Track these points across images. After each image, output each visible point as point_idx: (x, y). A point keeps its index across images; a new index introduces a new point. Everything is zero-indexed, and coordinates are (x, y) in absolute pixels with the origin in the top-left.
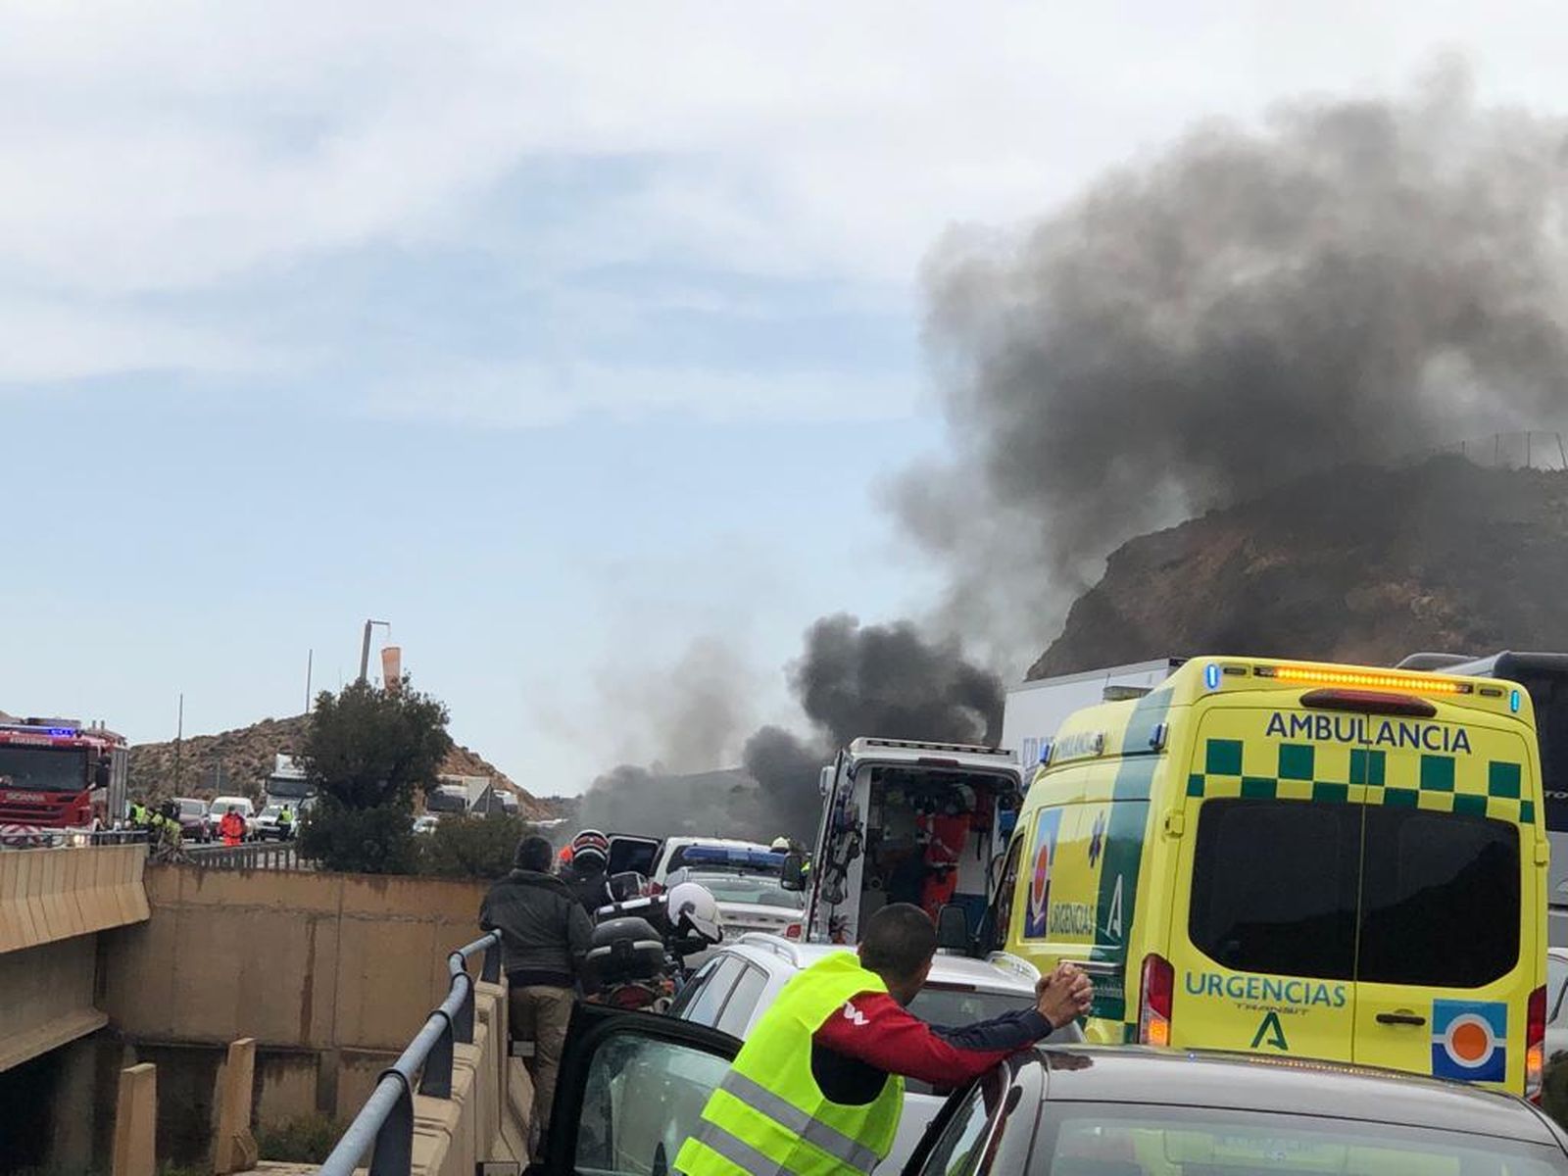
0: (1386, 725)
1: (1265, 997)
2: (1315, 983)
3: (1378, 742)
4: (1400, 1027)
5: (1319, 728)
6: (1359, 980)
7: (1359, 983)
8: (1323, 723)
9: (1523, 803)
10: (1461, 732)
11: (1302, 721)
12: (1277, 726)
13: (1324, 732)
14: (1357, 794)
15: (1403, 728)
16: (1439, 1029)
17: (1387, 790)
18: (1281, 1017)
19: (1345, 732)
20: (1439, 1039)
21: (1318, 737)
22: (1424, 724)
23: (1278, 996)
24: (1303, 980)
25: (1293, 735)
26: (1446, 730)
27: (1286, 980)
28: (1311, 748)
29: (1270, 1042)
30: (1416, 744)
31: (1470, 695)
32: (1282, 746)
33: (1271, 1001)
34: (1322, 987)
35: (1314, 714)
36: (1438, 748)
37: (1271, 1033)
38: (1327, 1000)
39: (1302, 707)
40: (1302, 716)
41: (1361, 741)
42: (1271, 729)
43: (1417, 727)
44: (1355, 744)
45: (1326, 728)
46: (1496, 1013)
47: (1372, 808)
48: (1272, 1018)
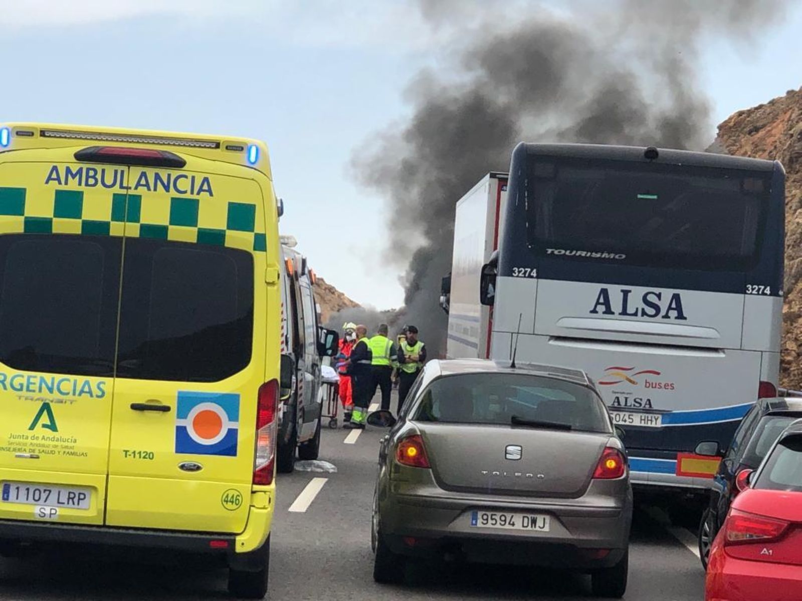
0: (144, 174)
1: (40, 391)
2: (81, 379)
3: (136, 188)
4: (148, 413)
5: (88, 177)
6: (118, 376)
7: (117, 380)
8: (91, 173)
9: (257, 236)
10: (206, 180)
11: (74, 172)
12: (54, 176)
13: (91, 180)
14: (117, 229)
15: (157, 177)
16: (182, 414)
17: (142, 226)
18: (53, 406)
19: (109, 180)
20: (182, 423)
21: (87, 184)
22: (175, 173)
23: (51, 390)
24: (72, 377)
25: (66, 183)
26: (193, 178)
27: (58, 377)
28: (81, 193)
29: (44, 426)
30: (167, 188)
31: (218, 150)
32: (58, 193)
33: (45, 394)
34: (87, 382)
35: (85, 166)
36: (185, 192)
37: (45, 419)
38: (90, 393)
39: (76, 161)
40: (75, 168)
41: (122, 187)
42: (49, 179)
43: (169, 175)
44: (117, 189)
45: (94, 177)
46: (231, 403)
47: (129, 240)
48: (46, 407)
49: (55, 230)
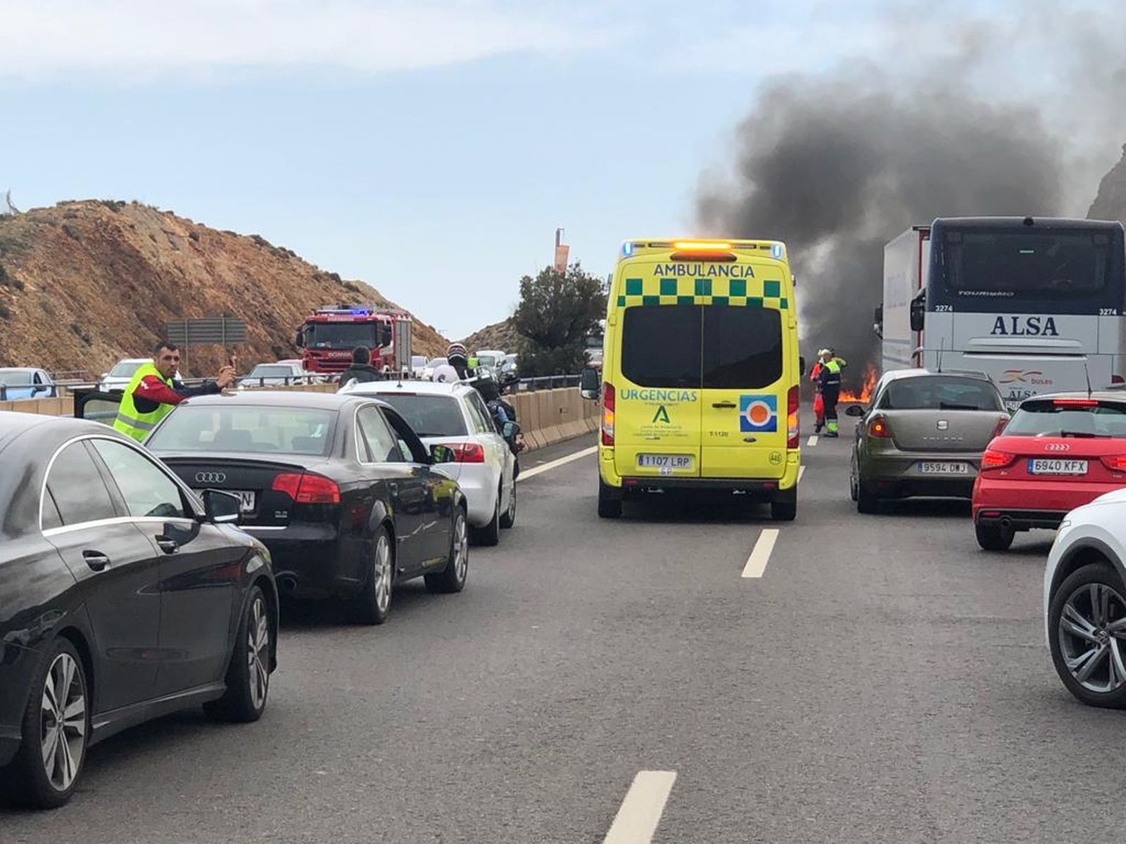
0: (712, 266)
1: (658, 398)
2: (682, 391)
3: (708, 275)
4: (723, 409)
5: (679, 270)
6: (705, 387)
7: (704, 390)
8: (681, 267)
9: (782, 300)
10: (750, 268)
11: (671, 267)
12: (659, 270)
13: (681, 271)
14: (699, 300)
15: (720, 267)
16: (743, 408)
17: (713, 298)
18: (666, 407)
19: (692, 272)
20: (743, 414)
21: (679, 274)
22: (731, 265)
23: (664, 398)
24: (677, 390)
25: (666, 274)
26: (742, 268)
27: (668, 390)
28: (676, 280)
29: (662, 420)
30: (727, 274)
31: (755, 250)
32: (662, 280)
33: (661, 401)
34: (685, 393)
35: (677, 264)
36: (738, 276)
37: (662, 415)
38: (688, 399)
39: (671, 261)
40: (671, 266)
41: (700, 275)
42: (656, 272)
43: (728, 267)
44: (697, 276)
45: (683, 270)
46: (771, 401)
47: (706, 306)
48: (662, 408)
49: (661, 303)
